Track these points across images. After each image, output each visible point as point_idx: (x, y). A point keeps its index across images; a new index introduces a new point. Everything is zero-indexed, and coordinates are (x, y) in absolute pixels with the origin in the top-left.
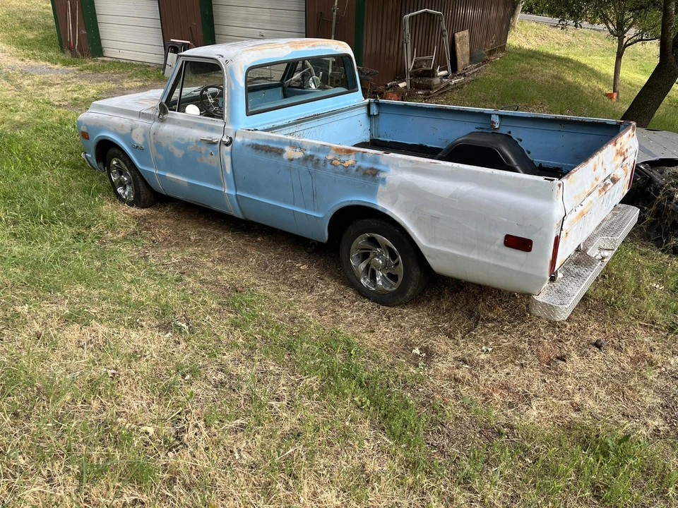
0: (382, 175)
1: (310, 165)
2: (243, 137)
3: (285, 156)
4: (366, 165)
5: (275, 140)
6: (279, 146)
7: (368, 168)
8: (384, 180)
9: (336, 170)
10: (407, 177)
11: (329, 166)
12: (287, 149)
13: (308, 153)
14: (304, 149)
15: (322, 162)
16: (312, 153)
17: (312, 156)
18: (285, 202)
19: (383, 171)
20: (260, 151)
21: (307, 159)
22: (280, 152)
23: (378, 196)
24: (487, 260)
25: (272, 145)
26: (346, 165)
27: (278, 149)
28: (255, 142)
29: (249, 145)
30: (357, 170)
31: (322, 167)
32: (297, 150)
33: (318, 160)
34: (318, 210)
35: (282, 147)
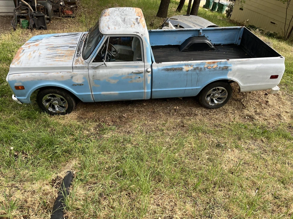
0: (230, 68)
1: (198, 71)
2: (157, 67)
3: (184, 70)
4: (222, 66)
5: (176, 65)
6: (180, 67)
7: (224, 67)
8: (231, 69)
9: (210, 70)
10: (239, 66)
11: (207, 70)
12: (184, 67)
13: (195, 66)
14: (192, 66)
15: (203, 69)
16: (197, 66)
17: (198, 68)
18: (181, 87)
19: (229, 67)
20: (170, 71)
21: (195, 69)
22: (181, 69)
23: (228, 75)
24: (263, 84)
25: (175, 67)
26: (214, 67)
27: (180, 68)
28: (165, 68)
29: (163, 70)
30: (219, 68)
31: (204, 71)
32: (189, 66)
33: (201, 68)
34: (198, 86)
35: (181, 67)
